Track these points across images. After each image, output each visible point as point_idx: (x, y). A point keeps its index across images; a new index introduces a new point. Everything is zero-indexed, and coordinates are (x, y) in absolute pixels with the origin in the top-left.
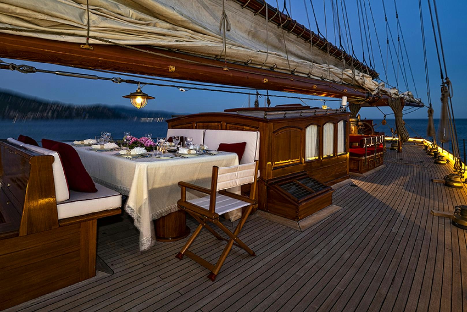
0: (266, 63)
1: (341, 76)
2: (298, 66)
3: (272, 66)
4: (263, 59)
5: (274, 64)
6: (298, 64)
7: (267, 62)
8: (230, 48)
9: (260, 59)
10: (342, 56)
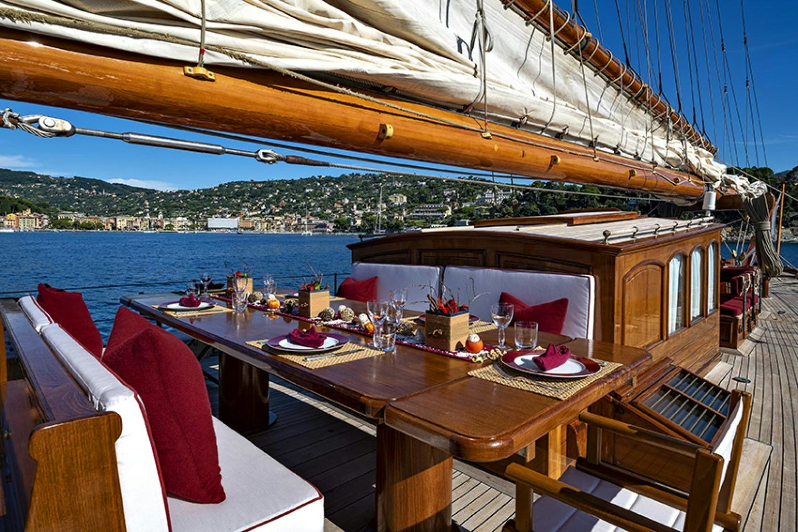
0: (552, 125)
1: (664, 152)
2: (602, 131)
3: (561, 130)
4: (547, 116)
5: (564, 126)
6: (602, 128)
7: (552, 121)
8: (494, 89)
9: (542, 115)
10: (666, 114)
